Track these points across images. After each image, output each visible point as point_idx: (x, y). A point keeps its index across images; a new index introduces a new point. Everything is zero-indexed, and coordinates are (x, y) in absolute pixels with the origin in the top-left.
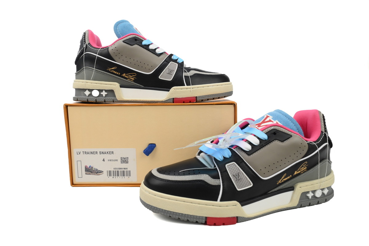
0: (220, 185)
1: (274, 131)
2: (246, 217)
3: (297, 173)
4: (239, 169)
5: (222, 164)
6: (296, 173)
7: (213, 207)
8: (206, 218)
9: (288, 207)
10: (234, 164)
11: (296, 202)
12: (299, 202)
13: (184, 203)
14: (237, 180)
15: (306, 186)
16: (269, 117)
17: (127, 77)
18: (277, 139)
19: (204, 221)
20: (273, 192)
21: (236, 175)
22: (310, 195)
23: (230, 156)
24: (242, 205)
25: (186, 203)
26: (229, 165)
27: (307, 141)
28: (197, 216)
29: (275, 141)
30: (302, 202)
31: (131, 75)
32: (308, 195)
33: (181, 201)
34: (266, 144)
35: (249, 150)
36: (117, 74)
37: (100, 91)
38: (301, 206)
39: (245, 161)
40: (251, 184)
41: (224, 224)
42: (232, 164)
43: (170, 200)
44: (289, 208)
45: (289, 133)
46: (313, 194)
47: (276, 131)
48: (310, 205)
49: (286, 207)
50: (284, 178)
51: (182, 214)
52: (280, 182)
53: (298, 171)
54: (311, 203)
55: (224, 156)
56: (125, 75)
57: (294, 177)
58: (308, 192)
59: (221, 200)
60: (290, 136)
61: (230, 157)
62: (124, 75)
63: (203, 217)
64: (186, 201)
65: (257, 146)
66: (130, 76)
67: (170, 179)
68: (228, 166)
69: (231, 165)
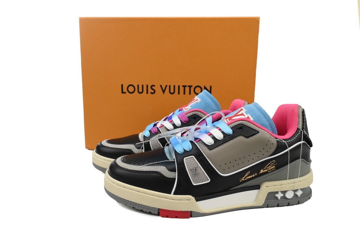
0: (175, 178)
1: (241, 126)
2: (202, 212)
3: (264, 171)
4: (197, 163)
5: (181, 157)
6: (262, 171)
7: (166, 199)
8: (159, 209)
9: (251, 206)
10: (193, 157)
11: (262, 202)
12: (265, 202)
13: (139, 193)
14: (194, 174)
15: (275, 186)
16: (243, 110)
18: (242, 134)
19: (156, 213)
20: (235, 189)
21: (193, 170)
22: (279, 196)
23: (191, 149)
24: (197, 200)
25: (140, 193)
26: (188, 159)
27: (276, 138)
28: (150, 207)
29: (239, 136)
30: (269, 202)
32: (277, 195)
33: (135, 191)
34: (229, 139)
35: (211, 145)
38: (268, 206)
39: (205, 156)
40: (208, 180)
41: (176, 217)
42: (191, 158)
43: (126, 189)
44: (253, 207)
45: (257, 129)
46: (282, 195)
47: (242, 125)
48: (278, 206)
49: (250, 206)
50: (248, 176)
51: (136, 203)
52: (243, 179)
53: (265, 170)
54: (280, 204)
55: (185, 149)
57: (259, 175)
58: (277, 193)
59: (174, 194)
60: (257, 132)
61: (190, 151)
63: (156, 208)
64: (140, 191)
65: (220, 140)
67: (129, 168)
68: (186, 159)
69: (189, 158)
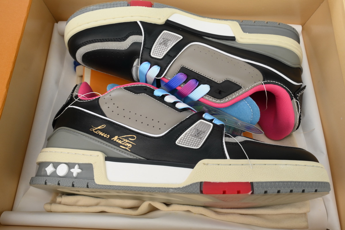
17: (120, 142)
31: (127, 138)
36: (105, 136)
37: (71, 166)
56: (118, 139)
62: (116, 138)
66: (125, 140)
